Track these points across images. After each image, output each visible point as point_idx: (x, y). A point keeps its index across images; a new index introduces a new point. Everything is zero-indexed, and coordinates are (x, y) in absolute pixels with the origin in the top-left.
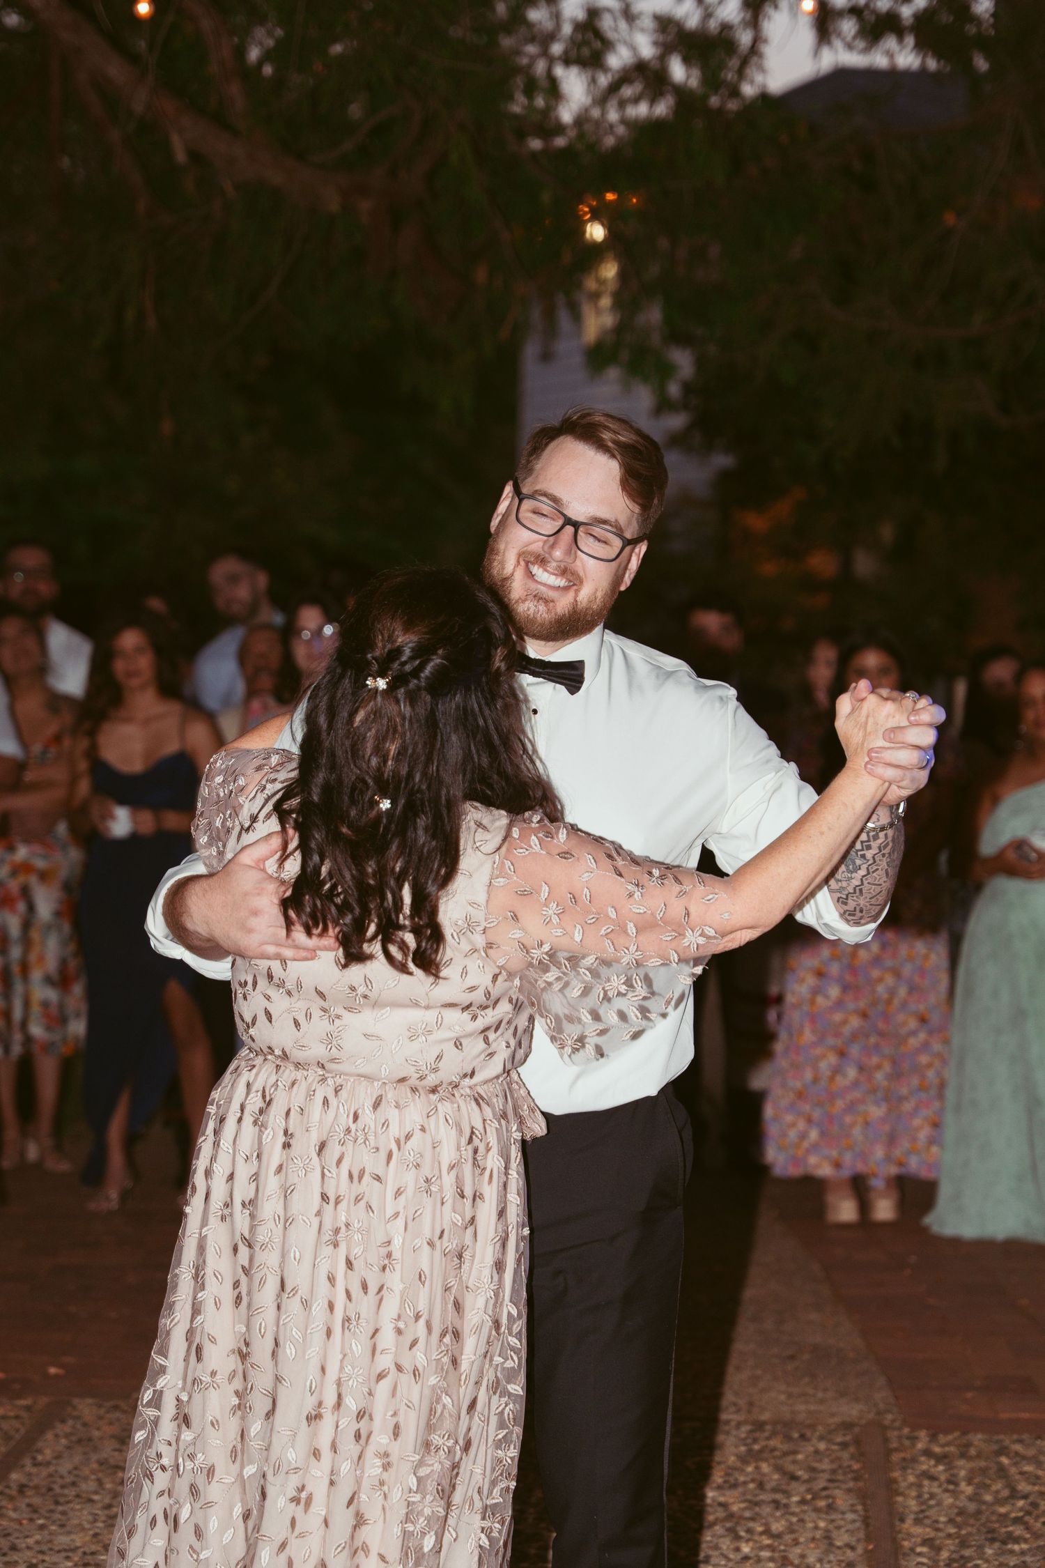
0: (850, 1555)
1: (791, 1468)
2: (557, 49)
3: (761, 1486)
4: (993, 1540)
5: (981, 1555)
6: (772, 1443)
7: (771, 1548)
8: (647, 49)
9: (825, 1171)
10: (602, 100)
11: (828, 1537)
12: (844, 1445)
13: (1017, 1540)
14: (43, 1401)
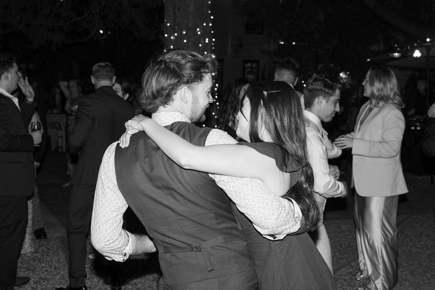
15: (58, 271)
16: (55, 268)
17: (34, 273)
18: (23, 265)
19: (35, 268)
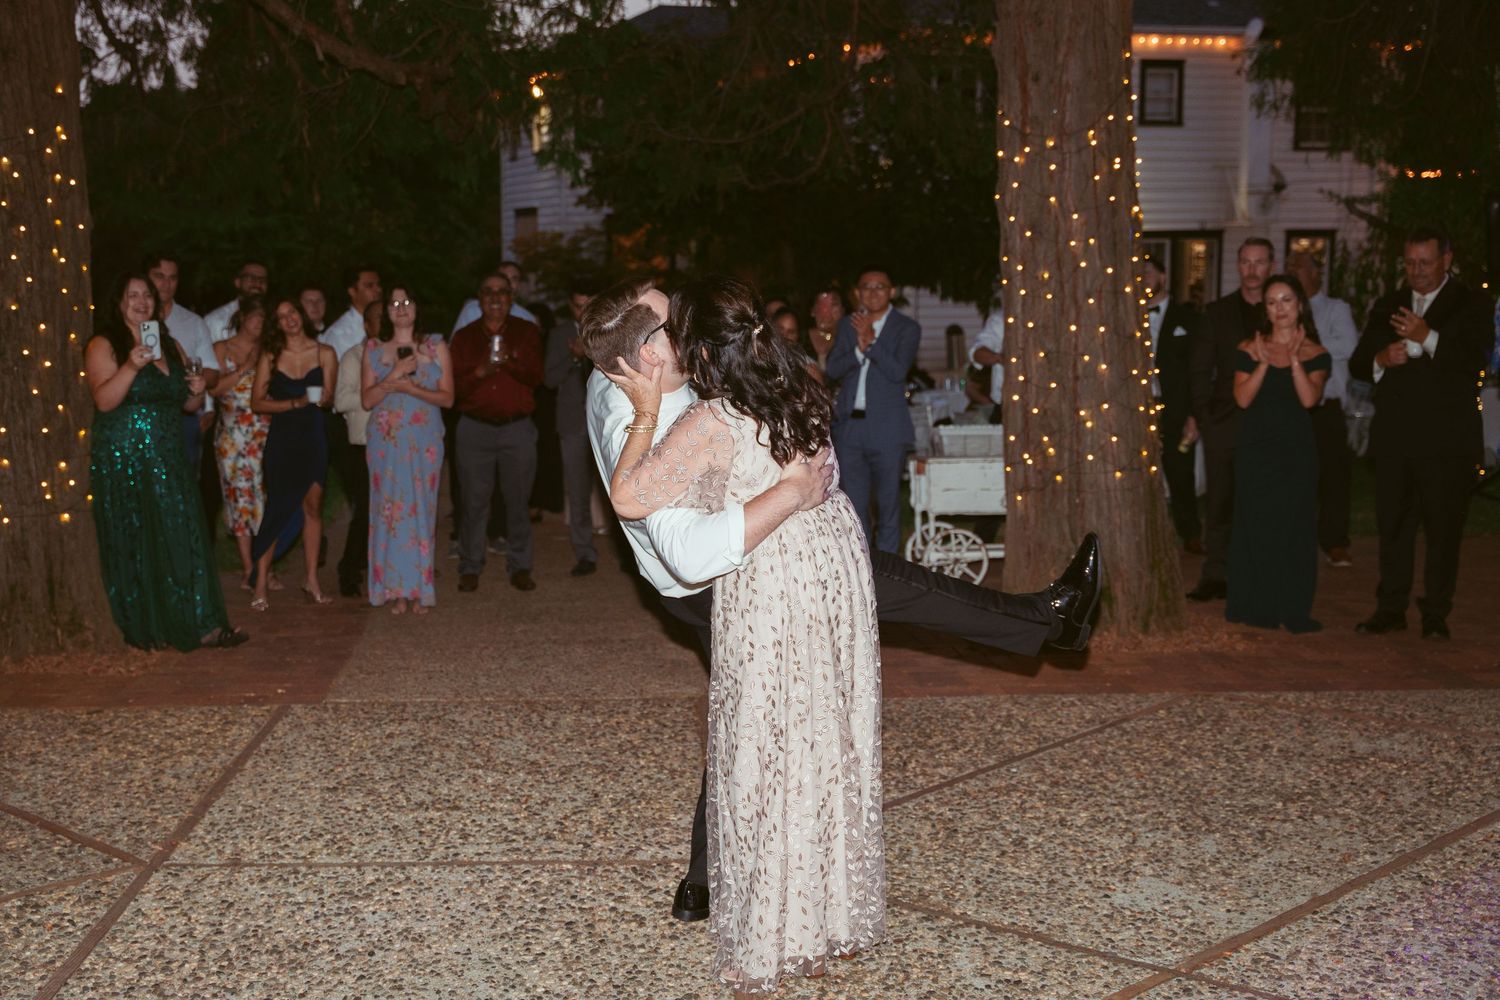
0: (695, 762)
1: (664, 721)
3: (649, 731)
6: (654, 709)
7: (655, 761)
10: (540, 25)
11: (683, 754)
12: (690, 709)
14: (276, 706)
15: (678, 780)
16: (673, 772)
17: (617, 781)
18: (593, 759)
19: (623, 769)
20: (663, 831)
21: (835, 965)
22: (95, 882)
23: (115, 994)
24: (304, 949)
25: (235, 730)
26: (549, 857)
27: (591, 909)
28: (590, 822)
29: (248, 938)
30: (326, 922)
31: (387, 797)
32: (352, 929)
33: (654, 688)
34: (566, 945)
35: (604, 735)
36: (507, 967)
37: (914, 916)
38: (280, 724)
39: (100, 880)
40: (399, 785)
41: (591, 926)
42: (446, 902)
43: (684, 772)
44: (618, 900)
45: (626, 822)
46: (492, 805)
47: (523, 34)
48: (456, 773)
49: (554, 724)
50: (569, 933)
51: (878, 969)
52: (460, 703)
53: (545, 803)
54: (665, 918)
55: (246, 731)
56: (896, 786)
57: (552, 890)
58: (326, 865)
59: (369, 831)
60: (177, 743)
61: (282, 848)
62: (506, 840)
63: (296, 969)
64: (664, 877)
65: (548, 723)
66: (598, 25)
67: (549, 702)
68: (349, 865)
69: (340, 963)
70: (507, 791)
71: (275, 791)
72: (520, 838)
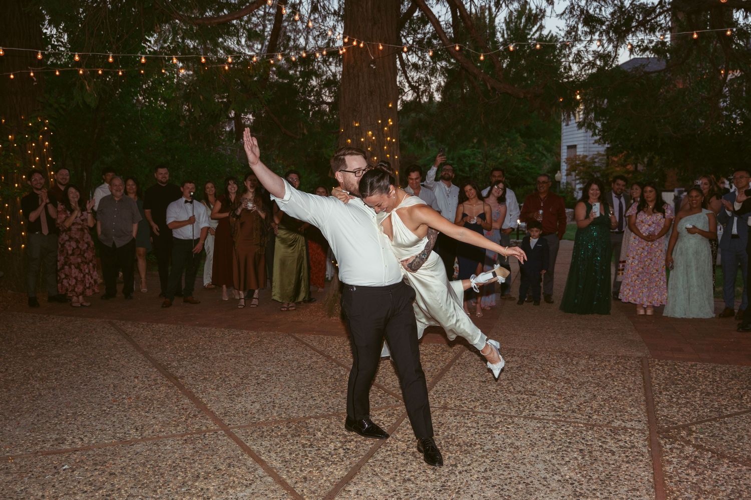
0: (640, 386)
1: (626, 366)
2: (571, 59)
3: (619, 370)
4: (673, 384)
5: (671, 387)
6: (622, 361)
7: (621, 383)
8: (591, 59)
9: (633, 302)
10: (581, 70)
11: (635, 382)
12: (638, 362)
13: (679, 384)
20: (624, 415)
21: (704, 485)
22: (392, 409)
23: (398, 454)
24: (470, 446)
25: (447, 354)
26: (573, 420)
27: (591, 445)
28: (592, 407)
29: (449, 439)
30: (479, 436)
31: (506, 387)
32: (490, 440)
33: (622, 351)
34: (579, 459)
35: (599, 370)
36: (554, 465)
37: (745, 467)
38: (464, 353)
39: (394, 408)
40: (510, 383)
41: (591, 452)
42: (528, 434)
43: (635, 390)
44: (603, 442)
45: (608, 409)
46: (549, 395)
47: (573, 75)
48: (535, 380)
49: (577, 363)
50: (581, 454)
51: (726, 490)
52: (537, 350)
53: (572, 396)
54: (624, 453)
55: (451, 355)
56: (737, 406)
57: (574, 435)
58: (481, 413)
59: (498, 400)
60: (424, 357)
61: (463, 403)
62: (555, 411)
63: (467, 454)
64: (624, 435)
65: (575, 363)
66: (607, 68)
67: (575, 353)
68: (490, 414)
69: (485, 454)
70: (556, 390)
71: (461, 380)
72: (561, 411)
